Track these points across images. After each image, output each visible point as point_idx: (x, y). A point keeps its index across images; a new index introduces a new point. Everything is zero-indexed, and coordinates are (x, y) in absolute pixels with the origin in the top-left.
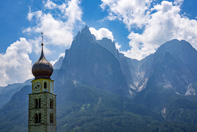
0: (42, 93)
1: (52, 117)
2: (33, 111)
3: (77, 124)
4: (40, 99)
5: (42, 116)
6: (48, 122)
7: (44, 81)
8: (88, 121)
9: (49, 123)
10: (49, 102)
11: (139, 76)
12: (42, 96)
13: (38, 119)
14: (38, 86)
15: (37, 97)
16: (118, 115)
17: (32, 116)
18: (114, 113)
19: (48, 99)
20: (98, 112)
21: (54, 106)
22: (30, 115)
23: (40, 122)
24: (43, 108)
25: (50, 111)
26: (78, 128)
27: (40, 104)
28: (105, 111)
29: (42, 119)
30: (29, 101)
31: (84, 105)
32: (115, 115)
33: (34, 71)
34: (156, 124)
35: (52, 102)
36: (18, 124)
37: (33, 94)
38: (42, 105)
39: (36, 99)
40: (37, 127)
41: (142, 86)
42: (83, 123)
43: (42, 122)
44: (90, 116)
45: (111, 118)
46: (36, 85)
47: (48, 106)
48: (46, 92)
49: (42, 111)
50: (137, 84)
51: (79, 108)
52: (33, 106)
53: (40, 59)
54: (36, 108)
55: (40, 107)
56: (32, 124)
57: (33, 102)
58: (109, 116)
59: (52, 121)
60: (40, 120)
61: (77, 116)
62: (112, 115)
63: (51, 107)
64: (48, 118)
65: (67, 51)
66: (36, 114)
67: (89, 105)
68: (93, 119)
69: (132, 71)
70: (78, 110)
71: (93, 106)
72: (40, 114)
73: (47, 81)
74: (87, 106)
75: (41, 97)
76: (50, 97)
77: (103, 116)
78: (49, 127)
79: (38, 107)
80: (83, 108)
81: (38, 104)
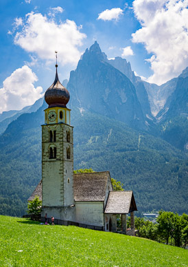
0: (57, 124)
1: (68, 152)
2: (47, 145)
3: (83, 160)
4: (55, 131)
5: (58, 151)
6: (65, 157)
7: (60, 110)
8: (97, 156)
9: (66, 159)
10: (65, 135)
11: (158, 104)
12: (58, 128)
13: (53, 154)
14: (53, 116)
15: (52, 128)
16: (132, 150)
17: (46, 151)
18: (127, 147)
19: (65, 131)
20: (108, 146)
21: (71, 140)
22: (43, 150)
23: (55, 157)
24: (59, 141)
25: (66, 145)
26: (84, 163)
27: (55, 137)
28: (116, 144)
29: (58, 154)
30: (43, 133)
31: (92, 138)
32: (128, 150)
33: (48, 97)
34: (177, 162)
35: (68, 134)
36: (15, 158)
37: (47, 125)
38: (57, 139)
39: (51, 132)
40: (52, 163)
41: (162, 117)
42: (90, 158)
43: (58, 157)
44: (99, 150)
45: (123, 153)
46: (50, 115)
47: (65, 139)
48: (62, 123)
49: (58, 145)
50: (155, 114)
51: (86, 141)
52: (47, 139)
53: (55, 84)
54: (51, 141)
55: (55, 141)
56: (46, 160)
57: (47, 135)
58: (121, 150)
59: (68, 157)
60: (55, 156)
61: (84, 150)
62: (124, 150)
63: (68, 141)
64: (65, 154)
65: (72, 73)
66: (51, 148)
67: (97, 137)
68: (102, 154)
69: (150, 98)
70: (85, 143)
71: (102, 138)
72: (55, 148)
73: (63, 110)
74: (95, 138)
75: (56, 129)
76: (67, 128)
77: (114, 151)
78: (66, 164)
79: (53, 140)
80: (90, 141)
81: (52, 136)
